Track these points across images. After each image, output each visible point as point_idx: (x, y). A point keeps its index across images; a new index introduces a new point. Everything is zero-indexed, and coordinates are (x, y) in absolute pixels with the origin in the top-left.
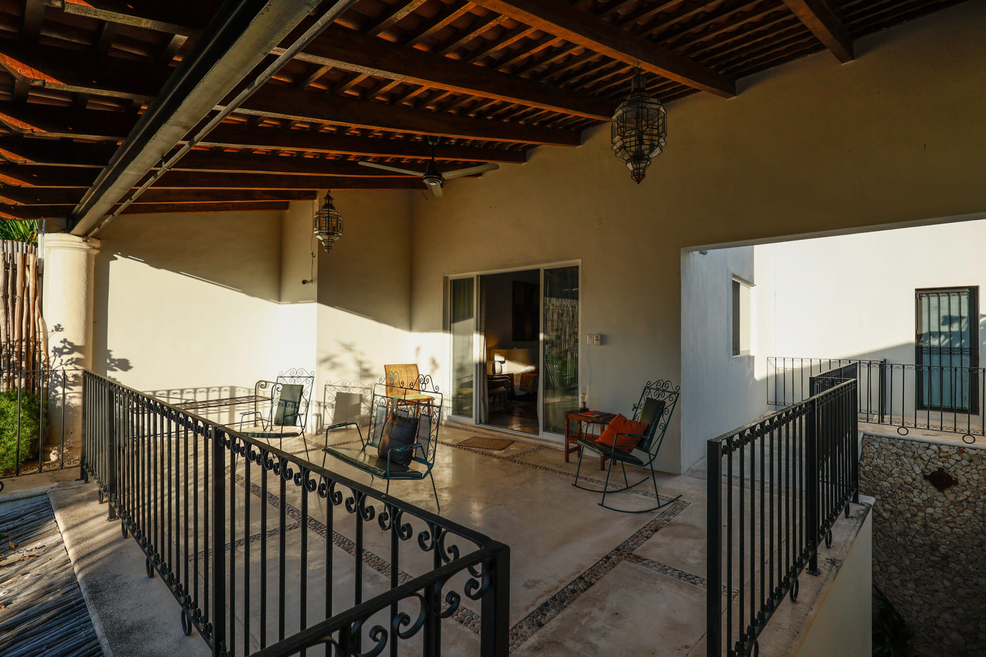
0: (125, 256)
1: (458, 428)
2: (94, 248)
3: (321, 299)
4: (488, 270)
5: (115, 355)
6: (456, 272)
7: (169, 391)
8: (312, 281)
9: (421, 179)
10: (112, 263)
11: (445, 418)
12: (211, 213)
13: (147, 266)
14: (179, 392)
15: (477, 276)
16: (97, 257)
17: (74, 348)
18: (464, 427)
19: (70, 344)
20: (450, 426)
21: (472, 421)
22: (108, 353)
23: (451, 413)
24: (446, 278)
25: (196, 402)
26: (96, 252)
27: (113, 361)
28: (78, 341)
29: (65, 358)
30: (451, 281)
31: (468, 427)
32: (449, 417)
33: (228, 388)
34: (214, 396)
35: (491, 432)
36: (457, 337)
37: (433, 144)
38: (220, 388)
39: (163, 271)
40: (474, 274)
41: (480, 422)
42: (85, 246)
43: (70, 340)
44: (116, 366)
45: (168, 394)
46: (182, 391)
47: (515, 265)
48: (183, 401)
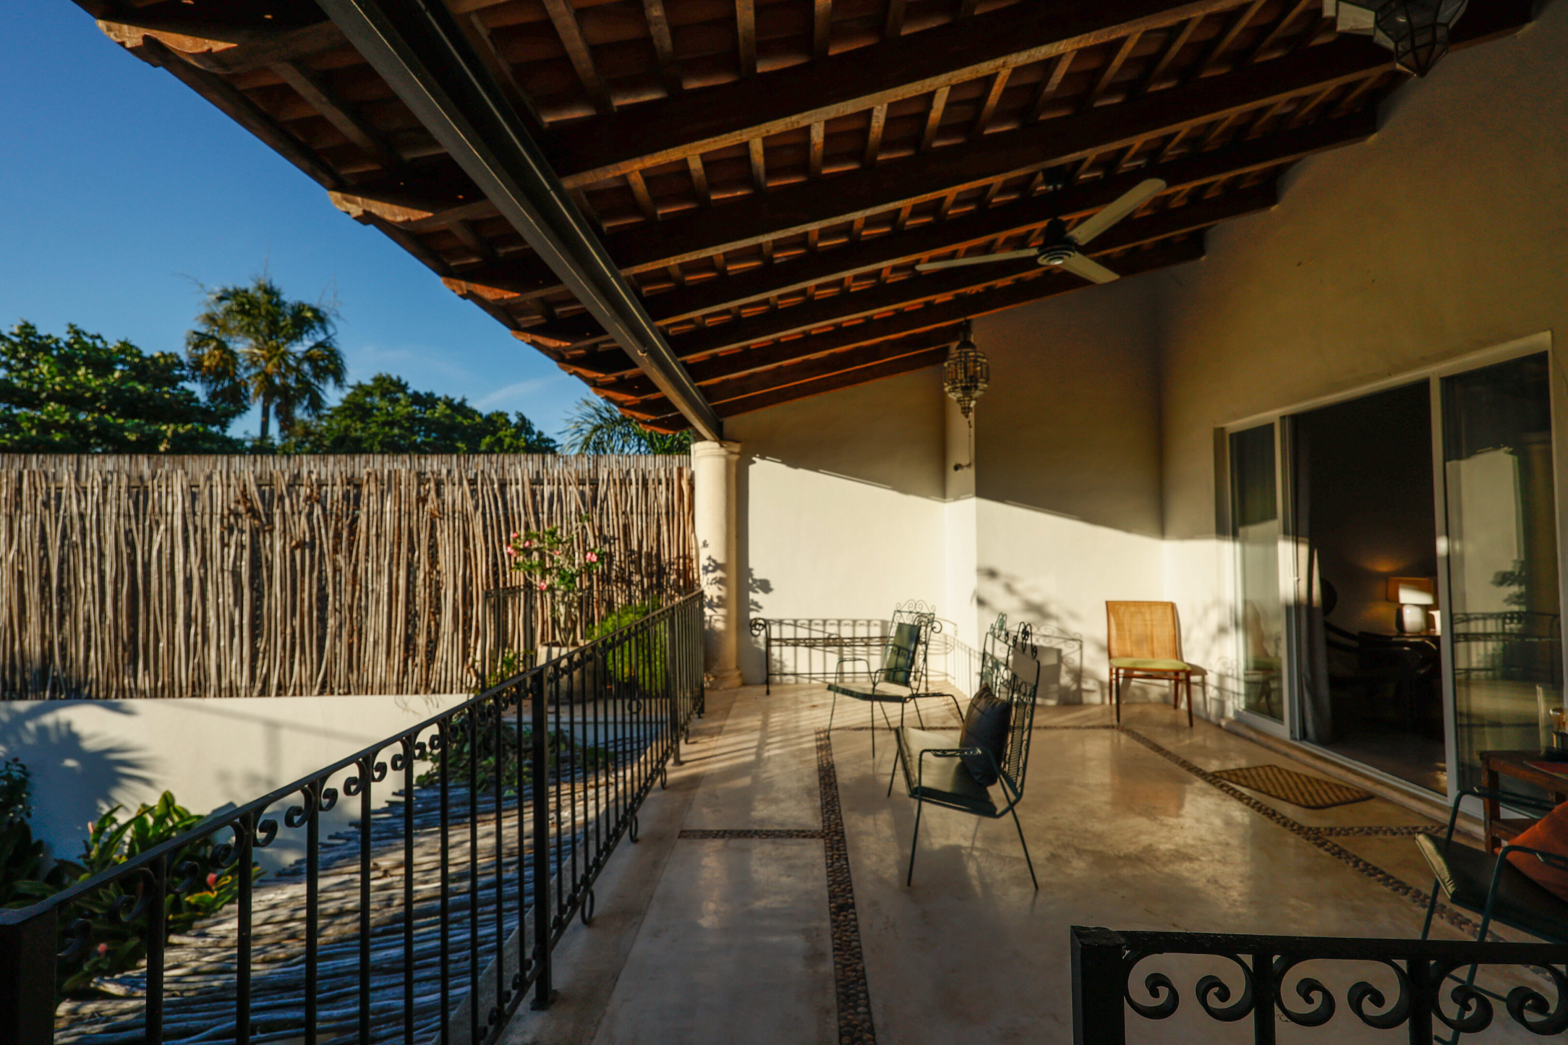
0: (763, 457)
1: (1251, 740)
2: (732, 453)
3: (984, 490)
4: (1300, 400)
5: (758, 574)
6: (1236, 417)
7: (810, 621)
8: (969, 466)
9: (1036, 257)
10: (752, 468)
11: (1230, 714)
12: (849, 389)
13: (783, 467)
14: (821, 622)
15: (1283, 418)
16: (738, 463)
17: (717, 567)
18: (1262, 739)
19: (714, 561)
20: (1237, 734)
21: (1282, 730)
22: (749, 572)
23: (1243, 706)
24: (1219, 433)
25: (840, 638)
26: (735, 458)
27: (755, 581)
28: (720, 560)
29: (711, 576)
30: (1232, 435)
31: (1271, 743)
32: (1236, 712)
33: (879, 623)
34: (861, 632)
35: (1319, 764)
36: (1248, 548)
37: (1055, 188)
38: (869, 622)
39: (801, 472)
40: (1272, 415)
41: (1304, 736)
42: (723, 451)
43: (714, 557)
44: (758, 587)
45: (810, 625)
46: (825, 622)
47: (1362, 381)
48: (826, 636)
